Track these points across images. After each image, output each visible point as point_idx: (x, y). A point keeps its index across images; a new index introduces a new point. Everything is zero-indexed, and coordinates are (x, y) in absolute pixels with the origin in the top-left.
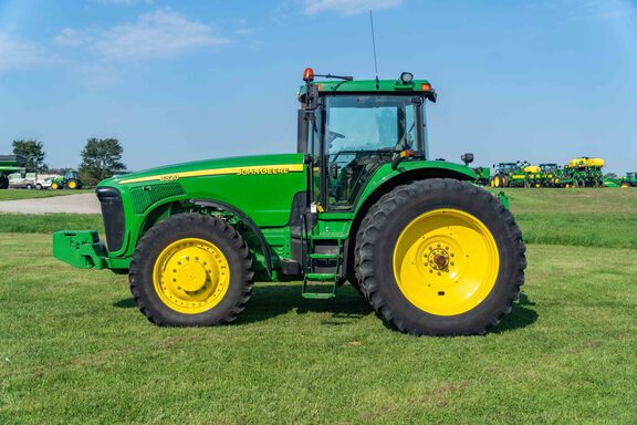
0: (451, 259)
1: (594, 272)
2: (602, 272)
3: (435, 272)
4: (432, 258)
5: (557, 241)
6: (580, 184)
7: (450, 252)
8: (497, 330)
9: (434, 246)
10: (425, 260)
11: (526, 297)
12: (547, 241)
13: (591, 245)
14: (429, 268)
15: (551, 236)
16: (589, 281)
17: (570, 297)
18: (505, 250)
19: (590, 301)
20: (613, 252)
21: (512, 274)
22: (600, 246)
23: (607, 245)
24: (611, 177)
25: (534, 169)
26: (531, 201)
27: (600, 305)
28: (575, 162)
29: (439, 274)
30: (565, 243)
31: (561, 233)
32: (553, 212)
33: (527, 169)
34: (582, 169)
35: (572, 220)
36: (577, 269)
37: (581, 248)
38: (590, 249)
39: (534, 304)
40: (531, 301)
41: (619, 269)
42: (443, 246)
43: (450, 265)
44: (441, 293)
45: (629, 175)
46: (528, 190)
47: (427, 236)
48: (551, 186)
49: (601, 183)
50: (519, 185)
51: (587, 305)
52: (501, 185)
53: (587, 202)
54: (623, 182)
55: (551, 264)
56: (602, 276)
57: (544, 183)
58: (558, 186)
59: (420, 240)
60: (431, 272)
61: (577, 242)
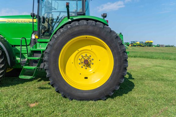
0: (92, 62)
1: (154, 66)
2: (156, 66)
3: (84, 67)
4: (83, 61)
5: (143, 57)
6: (148, 46)
7: (91, 58)
8: (112, 97)
9: (84, 55)
10: (79, 62)
11: (131, 75)
12: (140, 57)
13: (152, 58)
14: (81, 65)
15: (141, 56)
16: (152, 69)
17: (147, 76)
18: (117, 58)
19: (155, 78)
20: (158, 60)
21: (120, 70)
22: (154, 58)
23: (156, 58)
24: (154, 45)
25: (138, 43)
26: (137, 49)
27: (159, 80)
28: (147, 41)
29: (86, 68)
30: (145, 57)
31: (144, 55)
32: (142, 51)
33: (137, 43)
34: (148, 43)
35: (146, 53)
36: (149, 65)
37: (149, 59)
38: (151, 59)
39: (134, 79)
40: (133, 78)
41: (161, 65)
42: (88, 55)
43: (91, 64)
44: (86, 78)
45: (158, 45)
46: (137, 47)
47: (80, 50)
48: (142, 46)
49: (152, 46)
50: (135, 46)
51: (154, 80)
52: (131, 46)
53: (149, 49)
54: (156, 46)
55: (141, 63)
56: (157, 67)
57: (140, 46)
58: (143, 46)
59: (77, 52)
60: (82, 67)
61: (148, 57)
